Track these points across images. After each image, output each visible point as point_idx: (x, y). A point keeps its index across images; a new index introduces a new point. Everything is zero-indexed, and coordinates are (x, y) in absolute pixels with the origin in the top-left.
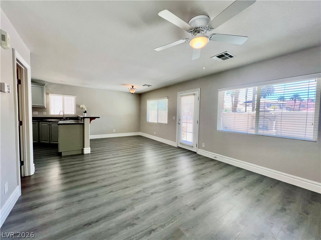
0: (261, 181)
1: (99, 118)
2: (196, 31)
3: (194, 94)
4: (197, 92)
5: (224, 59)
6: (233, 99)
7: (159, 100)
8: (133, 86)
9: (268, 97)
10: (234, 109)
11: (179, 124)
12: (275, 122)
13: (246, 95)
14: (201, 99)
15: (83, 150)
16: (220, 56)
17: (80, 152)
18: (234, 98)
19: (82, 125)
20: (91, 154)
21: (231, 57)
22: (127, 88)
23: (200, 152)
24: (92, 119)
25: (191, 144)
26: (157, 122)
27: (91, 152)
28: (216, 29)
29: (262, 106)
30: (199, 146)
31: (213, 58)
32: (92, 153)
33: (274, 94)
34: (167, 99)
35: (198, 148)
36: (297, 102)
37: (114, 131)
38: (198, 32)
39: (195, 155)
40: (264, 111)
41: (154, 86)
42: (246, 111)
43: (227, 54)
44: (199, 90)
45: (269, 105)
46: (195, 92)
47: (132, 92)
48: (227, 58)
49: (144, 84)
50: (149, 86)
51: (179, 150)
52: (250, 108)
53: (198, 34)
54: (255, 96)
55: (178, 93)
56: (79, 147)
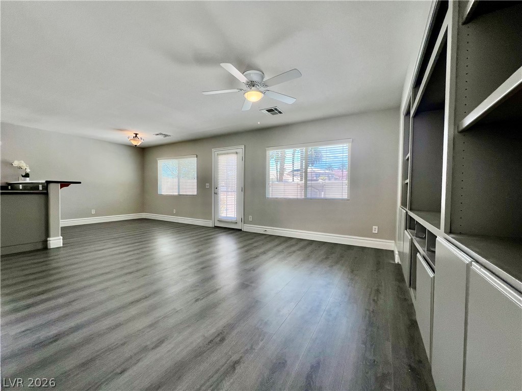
0: (311, 244)
1: (80, 183)
2: (252, 84)
3: (237, 153)
4: (241, 149)
5: (273, 114)
6: (279, 167)
7: (180, 160)
8: (136, 134)
9: (317, 165)
10: (280, 179)
11: (216, 193)
12: (323, 193)
13: (293, 160)
14: (245, 159)
15: (45, 242)
16: (270, 111)
17: (40, 246)
18: (279, 163)
19: (43, 197)
20: (63, 247)
21: (280, 112)
22: (126, 137)
23: (247, 228)
24: (64, 184)
25: (234, 220)
26: (177, 194)
27: (63, 244)
28: (271, 87)
29: (309, 175)
30: (245, 221)
31: (262, 111)
32: (65, 245)
33: (322, 163)
34: (196, 158)
35: (244, 224)
36: (344, 173)
37: (93, 212)
38: (253, 86)
39: (240, 232)
40: (312, 180)
41: (174, 136)
42: (293, 181)
43: (276, 109)
44: (243, 148)
45: (318, 175)
46: (237, 151)
47: (135, 143)
48: (276, 113)
49: (157, 133)
50: (166, 136)
51: (216, 229)
52: (297, 180)
53: (253, 88)
54: (302, 162)
55: (213, 150)
56: (38, 237)
